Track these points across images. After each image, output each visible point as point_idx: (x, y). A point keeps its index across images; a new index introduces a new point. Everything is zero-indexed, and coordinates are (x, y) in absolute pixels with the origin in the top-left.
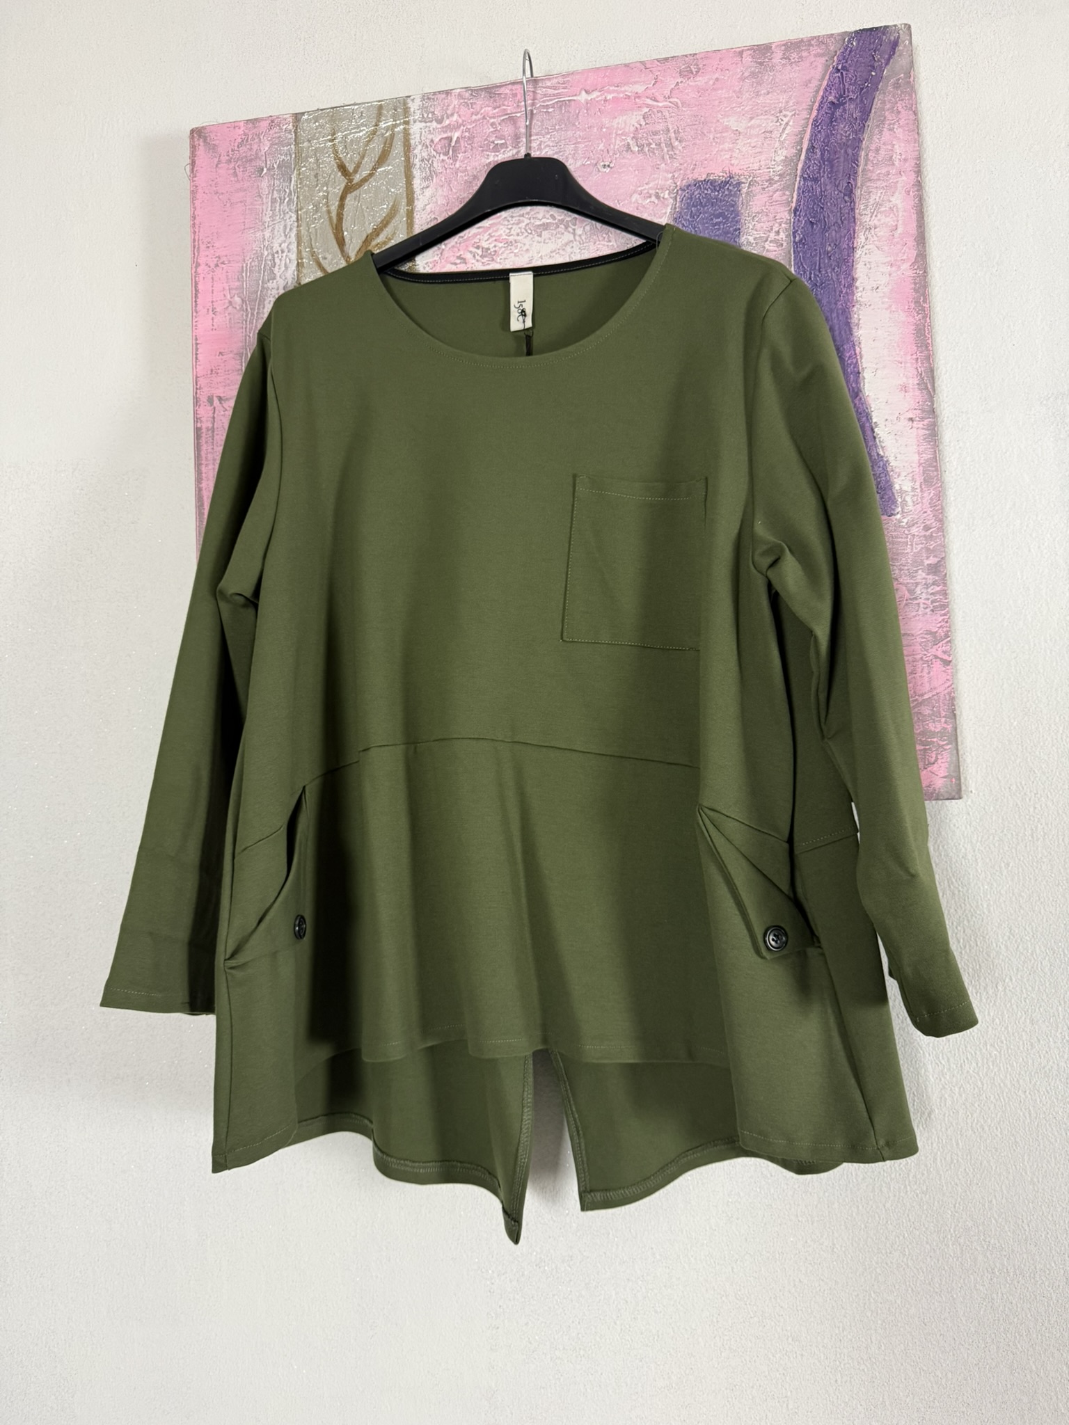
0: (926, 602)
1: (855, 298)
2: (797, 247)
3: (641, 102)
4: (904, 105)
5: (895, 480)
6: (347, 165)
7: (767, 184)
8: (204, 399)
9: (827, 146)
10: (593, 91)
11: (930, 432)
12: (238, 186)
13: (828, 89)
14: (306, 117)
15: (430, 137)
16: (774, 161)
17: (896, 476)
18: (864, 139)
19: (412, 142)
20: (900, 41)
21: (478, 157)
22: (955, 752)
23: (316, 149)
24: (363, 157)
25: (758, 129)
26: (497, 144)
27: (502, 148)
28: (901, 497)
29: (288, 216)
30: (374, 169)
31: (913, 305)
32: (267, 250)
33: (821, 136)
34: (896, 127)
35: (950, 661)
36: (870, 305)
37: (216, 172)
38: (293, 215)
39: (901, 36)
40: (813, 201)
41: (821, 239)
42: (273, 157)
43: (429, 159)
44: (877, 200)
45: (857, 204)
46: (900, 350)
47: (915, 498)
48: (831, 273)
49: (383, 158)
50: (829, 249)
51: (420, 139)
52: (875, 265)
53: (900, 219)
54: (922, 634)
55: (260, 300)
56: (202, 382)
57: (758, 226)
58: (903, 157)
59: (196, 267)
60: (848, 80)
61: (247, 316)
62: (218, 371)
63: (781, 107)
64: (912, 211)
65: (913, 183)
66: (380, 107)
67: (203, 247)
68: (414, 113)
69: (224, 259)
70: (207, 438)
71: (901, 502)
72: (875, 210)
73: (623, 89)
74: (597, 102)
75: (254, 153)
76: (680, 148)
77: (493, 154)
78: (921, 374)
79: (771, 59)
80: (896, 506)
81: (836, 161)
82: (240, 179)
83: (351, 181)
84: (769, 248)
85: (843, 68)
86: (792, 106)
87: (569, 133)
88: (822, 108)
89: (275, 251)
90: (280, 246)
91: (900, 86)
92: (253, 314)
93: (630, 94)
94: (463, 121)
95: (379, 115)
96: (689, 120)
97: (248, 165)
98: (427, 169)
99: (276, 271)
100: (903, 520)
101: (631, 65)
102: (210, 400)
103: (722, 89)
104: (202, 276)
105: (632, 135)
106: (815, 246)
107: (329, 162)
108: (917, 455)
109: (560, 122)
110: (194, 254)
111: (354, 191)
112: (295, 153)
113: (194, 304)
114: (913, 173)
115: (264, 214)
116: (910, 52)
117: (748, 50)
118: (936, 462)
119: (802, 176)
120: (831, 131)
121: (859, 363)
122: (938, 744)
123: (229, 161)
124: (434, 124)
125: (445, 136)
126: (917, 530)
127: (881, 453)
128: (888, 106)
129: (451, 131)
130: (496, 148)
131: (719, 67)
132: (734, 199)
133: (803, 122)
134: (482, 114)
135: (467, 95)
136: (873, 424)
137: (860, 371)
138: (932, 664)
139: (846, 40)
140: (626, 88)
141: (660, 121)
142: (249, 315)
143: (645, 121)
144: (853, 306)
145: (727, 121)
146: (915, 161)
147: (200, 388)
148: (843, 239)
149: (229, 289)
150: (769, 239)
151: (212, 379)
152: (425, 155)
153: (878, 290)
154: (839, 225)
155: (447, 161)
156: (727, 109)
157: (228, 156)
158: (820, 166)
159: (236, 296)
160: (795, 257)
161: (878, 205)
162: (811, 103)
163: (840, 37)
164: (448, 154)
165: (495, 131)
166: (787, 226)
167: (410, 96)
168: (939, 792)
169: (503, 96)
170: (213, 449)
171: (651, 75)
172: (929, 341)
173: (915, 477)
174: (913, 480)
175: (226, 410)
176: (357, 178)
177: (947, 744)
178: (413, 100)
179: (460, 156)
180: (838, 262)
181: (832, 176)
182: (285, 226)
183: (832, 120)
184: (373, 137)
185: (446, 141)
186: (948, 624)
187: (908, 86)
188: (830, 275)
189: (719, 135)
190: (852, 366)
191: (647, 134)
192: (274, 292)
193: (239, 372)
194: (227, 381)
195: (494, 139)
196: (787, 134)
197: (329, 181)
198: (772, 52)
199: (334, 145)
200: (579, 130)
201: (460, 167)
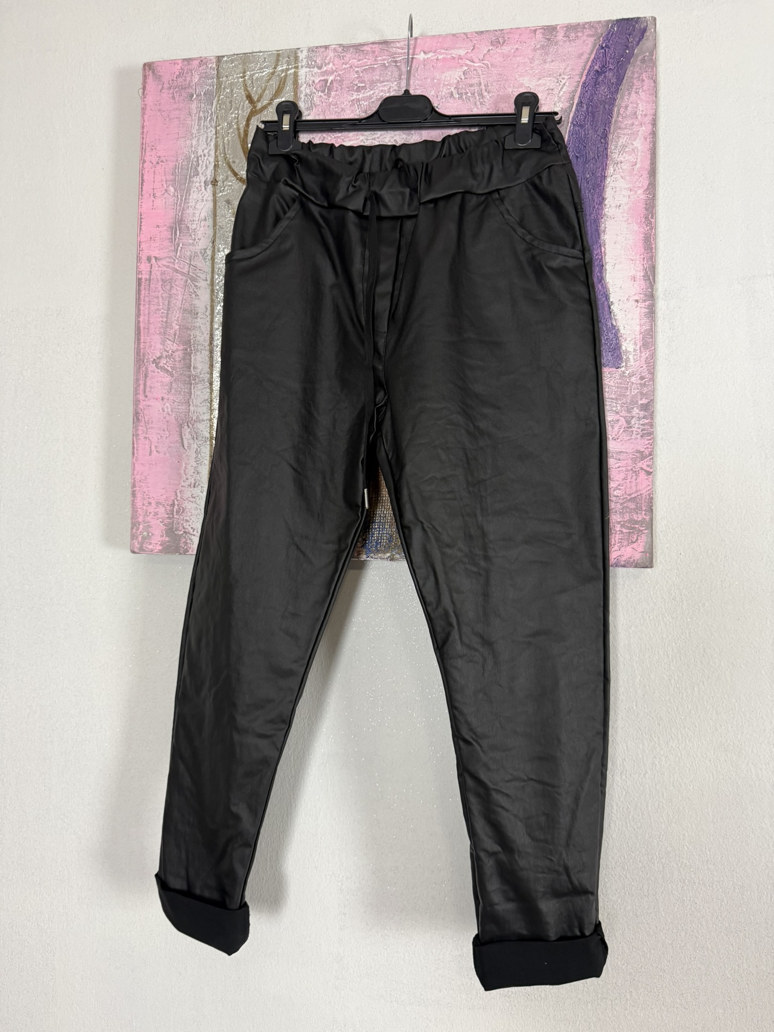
0: (638, 430)
1: (603, 212)
3: (463, 62)
4: (647, 75)
5: (622, 343)
6: (253, 95)
8: (144, 258)
9: (591, 102)
10: (429, 52)
11: (649, 310)
12: (175, 106)
13: (595, 61)
14: (225, 59)
15: (312, 78)
17: (623, 341)
18: (617, 98)
19: (300, 81)
20: (647, 28)
21: (345, 95)
22: (650, 535)
23: (232, 84)
24: (264, 91)
25: (543, 87)
26: (359, 86)
27: (362, 89)
28: (626, 355)
29: (209, 130)
30: (272, 99)
31: (644, 220)
32: (194, 154)
33: (588, 95)
34: (640, 91)
35: (652, 472)
36: (613, 218)
37: (160, 95)
38: (213, 130)
39: (649, 25)
40: (579, 141)
41: (582, 169)
42: (201, 87)
43: (311, 94)
44: (624, 143)
45: (609, 145)
46: (633, 251)
47: (635, 357)
48: (588, 193)
49: (278, 93)
50: (588, 176)
51: (306, 80)
52: (620, 189)
53: (639, 157)
54: (633, 452)
55: (187, 190)
56: (143, 246)
58: (644, 113)
59: (143, 163)
60: (609, 55)
61: (177, 200)
62: (155, 239)
63: (561, 72)
64: (648, 152)
65: (649, 132)
66: (278, 55)
67: (148, 149)
68: (302, 60)
69: (163, 159)
70: (145, 286)
71: (625, 359)
72: (622, 150)
73: (450, 52)
74: (432, 60)
75: (187, 83)
76: (488, 97)
77: (356, 93)
78: (646, 269)
79: (556, 37)
80: (622, 362)
81: (597, 113)
82: (177, 101)
83: (255, 107)
85: (606, 46)
86: (568, 72)
88: (590, 74)
89: (199, 155)
90: (203, 152)
91: (645, 62)
92: (181, 200)
93: (455, 56)
94: (336, 68)
95: (278, 60)
96: (495, 78)
97: (183, 91)
98: (309, 102)
99: (199, 169)
100: (626, 372)
101: (457, 35)
102: (149, 259)
103: (520, 56)
104: (146, 171)
105: (455, 86)
107: (239, 93)
108: (639, 326)
110: (142, 154)
111: (257, 114)
112: (217, 85)
113: (140, 189)
114: (650, 125)
115: (192, 128)
116: (654, 37)
117: (540, 29)
118: (652, 332)
120: (595, 91)
121: (604, 258)
122: (639, 529)
123: (170, 88)
124: (316, 70)
125: (323, 78)
126: (635, 379)
127: (614, 323)
128: (636, 76)
129: (327, 75)
130: (359, 89)
131: (519, 40)
133: (575, 84)
134: (349, 64)
135: (340, 50)
136: (610, 303)
137: (604, 264)
138: (639, 473)
139: (610, 26)
140: (453, 51)
141: (475, 77)
142: (179, 200)
143: (465, 76)
144: (602, 218)
145: (522, 80)
146: (652, 117)
147: (142, 250)
148: (598, 170)
149: (166, 181)
151: (151, 244)
152: (308, 91)
153: (620, 208)
154: (596, 160)
155: (324, 97)
156: (523, 71)
157: (169, 84)
158: (586, 117)
159: (170, 186)
161: (624, 146)
162: (582, 71)
163: (605, 24)
164: (325, 91)
165: (358, 77)
167: (299, 49)
168: (637, 562)
169: (365, 52)
170: (149, 294)
171: (471, 43)
172: (653, 246)
173: (638, 342)
174: (635, 344)
175: (160, 267)
176: (259, 106)
177: (645, 530)
178: (302, 51)
179: (332, 93)
180: (594, 186)
181: (593, 124)
182: (207, 138)
183: (596, 83)
184: (272, 77)
185: (323, 82)
186: (652, 447)
187: (651, 62)
188: (587, 195)
190: (598, 261)
191: (465, 85)
192: (198, 184)
193: (171, 240)
194: (161, 246)
195: (357, 82)
196: (564, 92)
197: (239, 106)
198: (557, 32)
199: (245, 80)
200: (418, 80)
201: (332, 101)
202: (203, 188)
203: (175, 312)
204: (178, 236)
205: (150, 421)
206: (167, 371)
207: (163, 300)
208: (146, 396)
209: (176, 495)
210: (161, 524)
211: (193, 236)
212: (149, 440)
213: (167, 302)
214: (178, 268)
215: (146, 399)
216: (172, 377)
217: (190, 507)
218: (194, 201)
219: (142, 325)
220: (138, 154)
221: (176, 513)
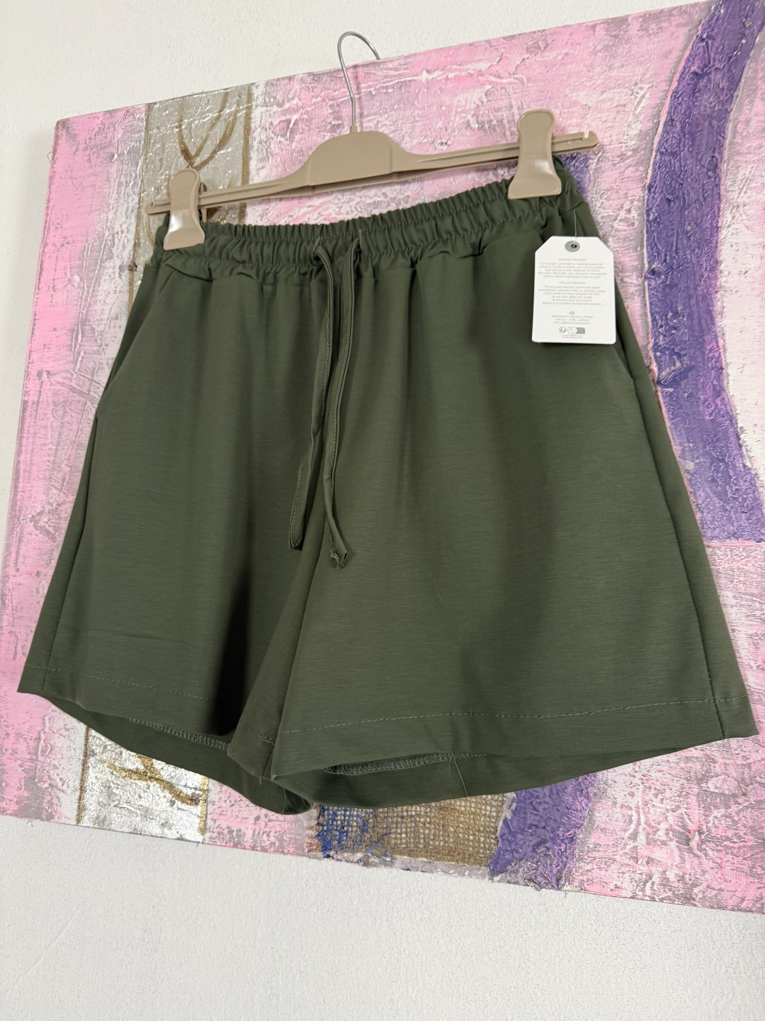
1: (718, 283)
2: (651, 226)
3: (485, 79)
6: (190, 149)
7: (619, 159)
9: (689, 118)
10: (434, 70)
12: (90, 171)
13: (691, 59)
14: (157, 106)
15: (270, 120)
16: (627, 135)
18: (732, 110)
19: (253, 125)
21: (314, 138)
23: (164, 137)
24: (205, 141)
25: (610, 103)
26: (335, 125)
27: (339, 129)
29: (131, 199)
30: (214, 152)
32: (109, 230)
33: (682, 108)
36: (736, 292)
37: (74, 158)
38: (135, 197)
40: (671, 176)
41: (679, 218)
42: (124, 144)
43: (267, 141)
44: (747, 175)
45: (722, 180)
48: (690, 254)
49: (222, 143)
50: (689, 228)
51: (261, 122)
52: (744, 246)
55: (96, 279)
56: (35, 356)
57: (607, 204)
59: (44, 247)
60: (714, 49)
61: (83, 293)
62: (50, 346)
63: (636, 80)
66: (226, 95)
67: (52, 228)
68: (257, 98)
69: (70, 239)
70: (31, 412)
72: (744, 186)
73: (466, 67)
74: (438, 81)
75: (108, 140)
77: (329, 134)
79: (627, 31)
81: (698, 134)
82: (93, 164)
83: (191, 164)
84: (619, 227)
85: (708, 37)
86: (648, 79)
87: (407, 112)
88: (684, 79)
89: (115, 231)
90: (121, 227)
92: (88, 292)
93: (472, 72)
94: (303, 104)
95: (225, 101)
96: (534, 96)
97: (101, 151)
98: (264, 151)
99: (114, 250)
101: (476, 45)
102: (40, 374)
103: (572, 63)
104: (47, 257)
105: (472, 112)
106: (672, 225)
107: (174, 146)
109: (398, 103)
110: (44, 234)
112: (145, 140)
113: (38, 281)
115: (110, 197)
117: (602, 23)
119: (659, 150)
120: (693, 103)
121: (723, 357)
123: (86, 149)
124: (275, 108)
125: (284, 118)
127: (748, 464)
128: (761, 75)
129: (290, 114)
130: (334, 129)
131: (570, 41)
132: (581, 176)
133: (661, 94)
134: (322, 97)
135: (309, 79)
136: (738, 429)
137: (724, 366)
139: (713, 7)
140: (470, 66)
141: (504, 97)
142: (85, 293)
143: (487, 98)
144: (716, 292)
145: (577, 96)
147: (33, 362)
148: (705, 218)
149: (71, 268)
150: (619, 218)
151: (45, 353)
152: (263, 137)
153: (746, 275)
154: (701, 202)
155: (284, 142)
156: (577, 84)
157: (85, 144)
158: (680, 140)
159: (76, 274)
160: (648, 237)
161: (748, 180)
162: (670, 75)
163: (705, 6)
164: (286, 136)
165: (335, 112)
166: (640, 204)
167: (254, 84)
170: (35, 422)
171: (496, 52)
175: (52, 384)
176: (198, 161)
178: (257, 87)
179: (297, 137)
180: (699, 243)
181: (693, 150)
182: (128, 208)
183: (695, 91)
184: (216, 122)
185: (285, 124)
188: (689, 257)
189: (566, 110)
190: (714, 360)
191: (489, 111)
192: (111, 271)
193: (69, 348)
194: (58, 356)
195: (331, 120)
196: (643, 107)
197: (172, 165)
198: (629, 25)
199: (180, 131)
200: (418, 108)
201: (296, 147)
202: (117, 275)
203: (66, 447)
204: (79, 342)
205: (19, 606)
206: (48, 533)
207: (52, 431)
208: (18, 570)
209: (44, 724)
210: (20, 770)
211: (99, 341)
212: (15, 635)
213: (57, 433)
214: (75, 386)
215: (18, 574)
216: (54, 542)
217: (60, 745)
218: (104, 293)
219: (22, 467)
220: (40, 235)
221: (42, 752)
